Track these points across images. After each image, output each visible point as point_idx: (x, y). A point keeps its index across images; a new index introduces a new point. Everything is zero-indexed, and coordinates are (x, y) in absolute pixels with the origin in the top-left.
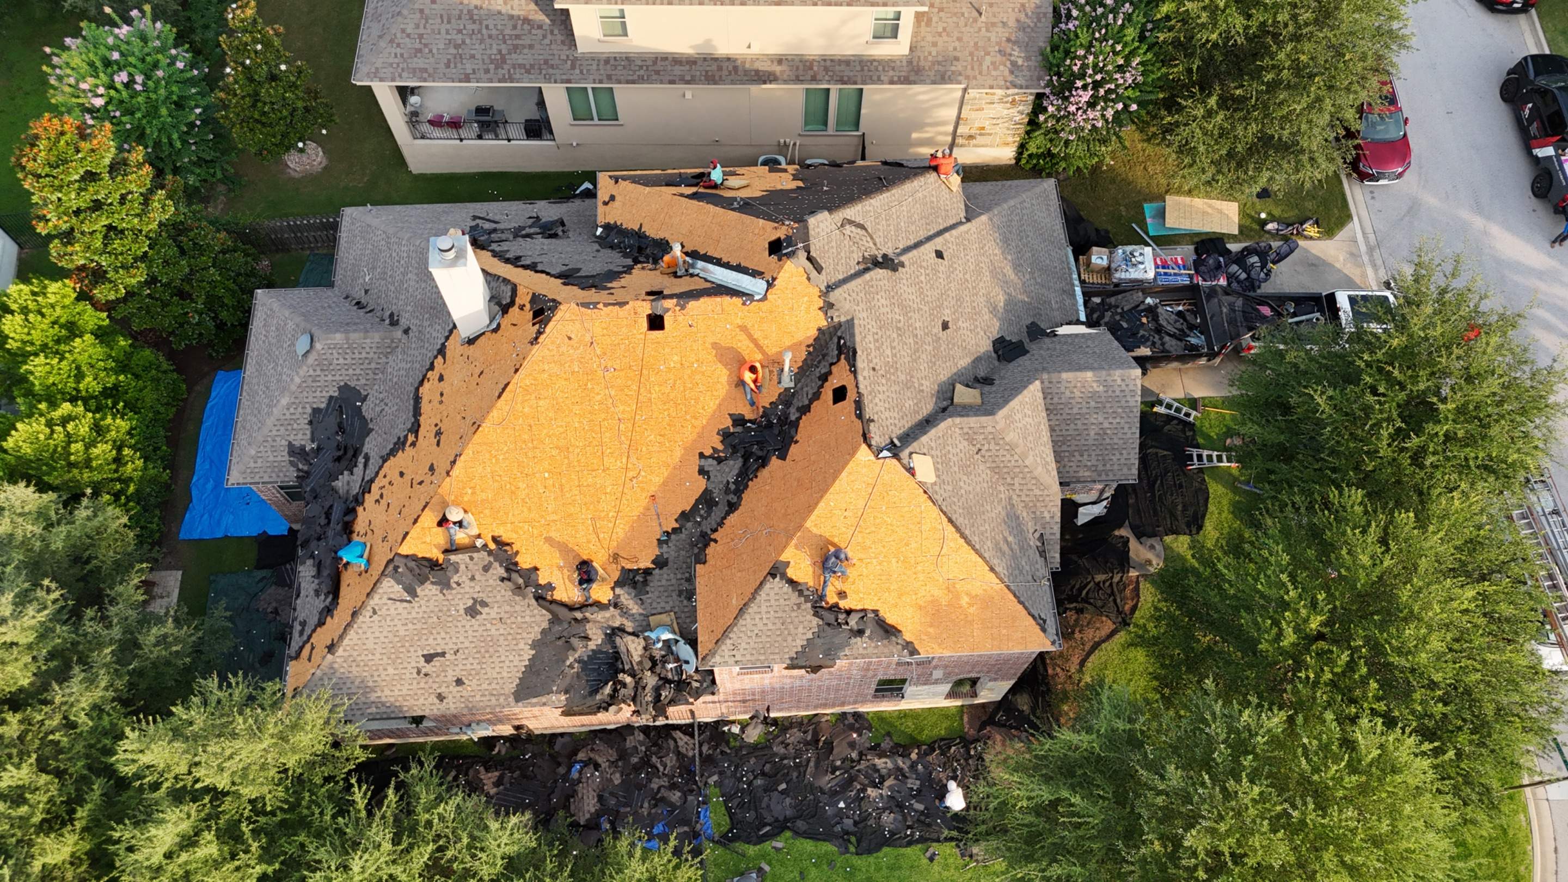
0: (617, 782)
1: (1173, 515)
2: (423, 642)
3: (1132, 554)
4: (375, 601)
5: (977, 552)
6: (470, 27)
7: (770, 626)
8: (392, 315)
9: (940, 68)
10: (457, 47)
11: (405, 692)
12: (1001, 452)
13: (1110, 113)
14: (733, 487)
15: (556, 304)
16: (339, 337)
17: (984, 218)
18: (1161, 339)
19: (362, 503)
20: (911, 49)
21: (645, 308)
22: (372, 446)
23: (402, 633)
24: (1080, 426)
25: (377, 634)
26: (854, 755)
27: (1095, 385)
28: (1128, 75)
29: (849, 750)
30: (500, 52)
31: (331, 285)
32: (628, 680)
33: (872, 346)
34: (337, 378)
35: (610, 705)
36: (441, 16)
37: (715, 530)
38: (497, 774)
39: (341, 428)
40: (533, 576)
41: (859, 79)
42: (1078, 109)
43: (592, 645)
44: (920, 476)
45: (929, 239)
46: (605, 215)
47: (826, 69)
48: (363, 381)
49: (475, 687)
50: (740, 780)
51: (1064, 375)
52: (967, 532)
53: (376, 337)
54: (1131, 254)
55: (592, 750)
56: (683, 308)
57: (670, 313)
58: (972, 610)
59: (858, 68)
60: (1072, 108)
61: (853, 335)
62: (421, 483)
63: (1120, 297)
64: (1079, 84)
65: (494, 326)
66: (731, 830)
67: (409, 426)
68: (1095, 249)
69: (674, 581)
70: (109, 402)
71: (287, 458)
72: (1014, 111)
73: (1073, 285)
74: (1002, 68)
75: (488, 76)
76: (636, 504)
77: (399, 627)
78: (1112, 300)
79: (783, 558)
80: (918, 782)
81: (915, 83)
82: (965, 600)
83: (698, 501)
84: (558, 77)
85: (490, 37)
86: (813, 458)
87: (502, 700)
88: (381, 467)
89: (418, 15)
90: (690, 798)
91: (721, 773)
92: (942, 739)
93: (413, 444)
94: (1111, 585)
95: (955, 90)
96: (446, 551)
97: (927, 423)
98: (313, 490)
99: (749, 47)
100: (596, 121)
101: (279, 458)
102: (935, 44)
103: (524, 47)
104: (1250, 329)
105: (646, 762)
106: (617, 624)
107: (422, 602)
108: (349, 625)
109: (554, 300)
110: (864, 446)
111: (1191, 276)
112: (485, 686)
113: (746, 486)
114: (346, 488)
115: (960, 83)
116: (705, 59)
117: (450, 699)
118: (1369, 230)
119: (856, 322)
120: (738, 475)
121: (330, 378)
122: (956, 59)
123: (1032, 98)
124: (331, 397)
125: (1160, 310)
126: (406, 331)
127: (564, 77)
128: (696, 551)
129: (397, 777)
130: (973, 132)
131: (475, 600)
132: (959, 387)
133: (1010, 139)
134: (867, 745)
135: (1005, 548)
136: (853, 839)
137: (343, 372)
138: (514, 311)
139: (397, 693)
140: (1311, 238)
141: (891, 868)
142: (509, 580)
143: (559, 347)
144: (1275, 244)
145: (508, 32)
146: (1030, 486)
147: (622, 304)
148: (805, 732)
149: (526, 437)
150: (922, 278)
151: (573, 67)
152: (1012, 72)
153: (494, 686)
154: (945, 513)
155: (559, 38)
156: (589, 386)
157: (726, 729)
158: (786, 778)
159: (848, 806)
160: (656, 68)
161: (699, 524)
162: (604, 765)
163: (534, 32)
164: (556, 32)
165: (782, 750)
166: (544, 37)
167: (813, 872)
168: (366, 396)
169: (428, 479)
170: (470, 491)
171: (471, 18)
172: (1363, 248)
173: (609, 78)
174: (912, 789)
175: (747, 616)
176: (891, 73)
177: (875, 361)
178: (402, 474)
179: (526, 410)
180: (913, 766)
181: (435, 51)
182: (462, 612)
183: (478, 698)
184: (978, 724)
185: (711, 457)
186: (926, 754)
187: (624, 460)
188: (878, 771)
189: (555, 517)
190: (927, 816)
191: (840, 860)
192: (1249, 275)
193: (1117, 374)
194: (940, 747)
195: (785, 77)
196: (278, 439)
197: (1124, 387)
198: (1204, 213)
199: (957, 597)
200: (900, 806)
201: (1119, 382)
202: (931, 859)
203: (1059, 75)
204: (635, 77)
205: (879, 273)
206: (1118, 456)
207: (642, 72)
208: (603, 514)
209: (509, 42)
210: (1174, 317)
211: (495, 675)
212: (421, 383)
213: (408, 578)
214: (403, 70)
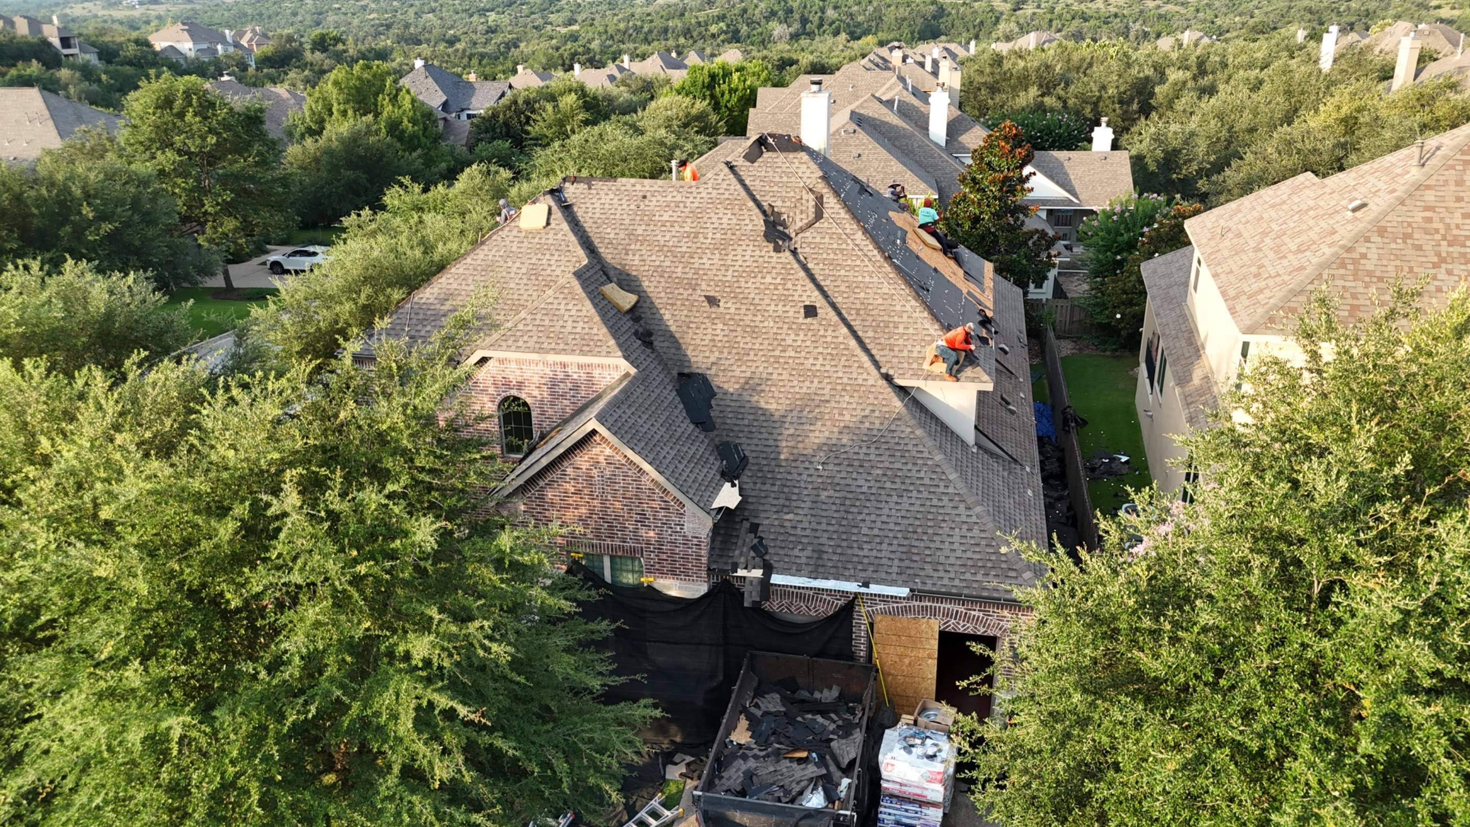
33: (669, 198)
150: (769, 279)
177: (654, 199)
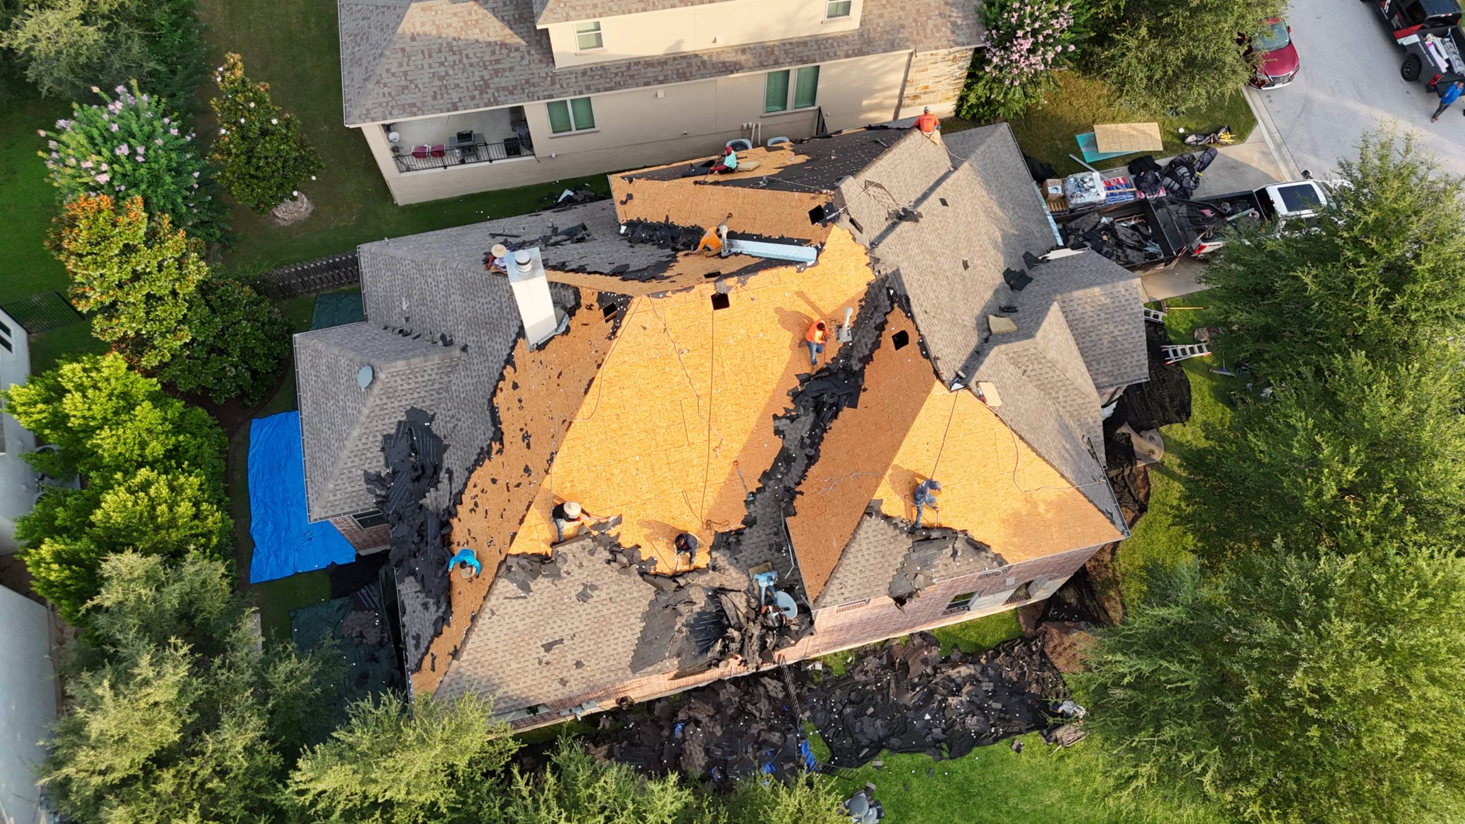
0: (719, 734)
1: (1163, 407)
2: (541, 633)
3: (1135, 448)
4: (493, 602)
5: (1046, 461)
6: (451, 58)
7: (872, 561)
8: (443, 337)
9: (890, 37)
10: (441, 78)
11: (529, 683)
12: (1045, 370)
13: (1050, 56)
14: (808, 441)
15: (627, 300)
16: (400, 365)
17: (966, 165)
18: (1124, 252)
19: (456, 515)
20: (861, 24)
21: (710, 289)
22: (450, 460)
23: (520, 628)
24: (1094, 338)
25: (498, 633)
26: (929, 670)
27: (1102, 298)
28: (1061, 20)
29: (923, 667)
30: (482, 78)
31: (365, 319)
32: (736, 634)
33: (918, 291)
34: (404, 403)
35: (720, 661)
36: (422, 52)
37: (799, 483)
38: (606, 747)
39: (413, 448)
40: (636, 554)
41: (817, 57)
42: (1021, 56)
43: (696, 609)
44: (990, 403)
45: (932, 189)
46: (625, 214)
47: (786, 52)
48: (428, 403)
49: (594, 667)
50: (831, 711)
51: (1076, 294)
52: (1036, 446)
53: (436, 359)
54: (1082, 180)
55: (690, 708)
56: (744, 284)
57: (733, 291)
58: (1049, 515)
59: (815, 47)
60: (1016, 56)
61: (902, 284)
62: (518, 485)
63: (1079, 220)
64: (1020, 33)
65: (563, 328)
66: (832, 758)
67: (491, 435)
68: (1049, 181)
69: (764, 537)
70: (173, 462)
71: (365, 486)
72: (955, 67)
73: (1045, 215)
74: (944, 29)
75: (475, 102)
76: (722, 470)
77: (518, 623)
78: (1072, 224)
79: (876, 497)
80: (991, 684)
81: (868, 54)
82: (1042, 508)
83: (777, 460)
84: (541, 94)
85: (471, 65)
86: (886, 402)
87: (620, 674)
88: (468, 479)
89: (400, 54)
90: (789, 736)
91: (812, 708)
92: (1005, 642)
93: (500, 451)
94: (1123, 478)
95: (902, 56)
96: (553, 544)
97: (978, 355)
98: (395, 512)
99: (715, 41)
100: (574, 131)
101: (357, 488)
102: (881, 16)
103: (504, 70)
104: (1199, 232)
105: (741, 711)
106: (717, 585)
107: (537, 596)
108: (469, 631)
109: (624, 296)
110: (938, 383)
111: (1134, 193)
112: (603, 664)
113: (822, 439)
114: (435, 504)
115: (908, 48)
116: (675, 59)
117: (572, 682)
118: (1274, 130)
119: (901, 271)
120: (812, 429)
121: (396, 404)
122: (902, 26)
123: (971, 53)
124: (400, 422)
125: (1117, 227)
126: (464, 349)
127: (546, 93)
128: (783, 505)
129: (550, 760)
130: (918, 91)
131: (585, 586)
132: (992, 318)
133: (951, 94)
134: (939, 659)
135: (1066, 455)
136: (944, 746)
137: (409, 396)
138: (582, 313)
139: (522, 685)
140: (1227, 144)
141: (984, 765)
142: (615, 561)
143: (636, 338)
144: (1197, 154)
145: (487, 58)
146: (1072, 397)
147: (688, 289)
148: (880, 658)
149: (615, 426)
150: (937, 225)
151: (553, 83)
152: (953, 32)
153: (611, 662)
154: (1015, 432)
155: (537, 57)
156: (667, 369)
157: (810, 667)
158: (872, 702)
159: (933, 718)
160: (631, 73)
161: (781, 480)
162: (705, 720)
163: (512, 55)
164: (533, 52)
165: (863, 678)
166: (522, 58)
167: (915, 783)
168: (433, 416)
169: (525, 480)
170: (569, 485)
171: (451, 50)
172: (1272, 146)
173: (588, 88)
174: (987, 691)
175: (850, 556)
176: (846, 48)
177: (924, 305)
178: (494, 481)
179: (612, 400)
180: (984, 671)
181: (420, 86)
182: (574, 598)
183: (598, 676)
184: (1033, 623)
185: (784, 417)
186: (994, 658)
187: (706, 433)
188: (953, 681)
189: (649, 496)
190: (1006, 713)
191: (937, 767)
192: (1181, 185)
193: (1121, 285)
194: (1004, 650)
195: (750, 65)
196: (354, 470)
197: (1128, 296)
198: (1130, 136)
199: (1035, 505)
200: (981, 708)
201: (1123, 292)
202: (1018, 750)
203: (997, 28)
204: (613, 84)
205: (905, 225)
206: (1130, 359)
207: (618, 79)
208: (692, 486)
209: (490, 67)
210: (1130, 231)
211: (611, 652)
212: (494, 394)
213: (521, 575)
214: (393, 107)
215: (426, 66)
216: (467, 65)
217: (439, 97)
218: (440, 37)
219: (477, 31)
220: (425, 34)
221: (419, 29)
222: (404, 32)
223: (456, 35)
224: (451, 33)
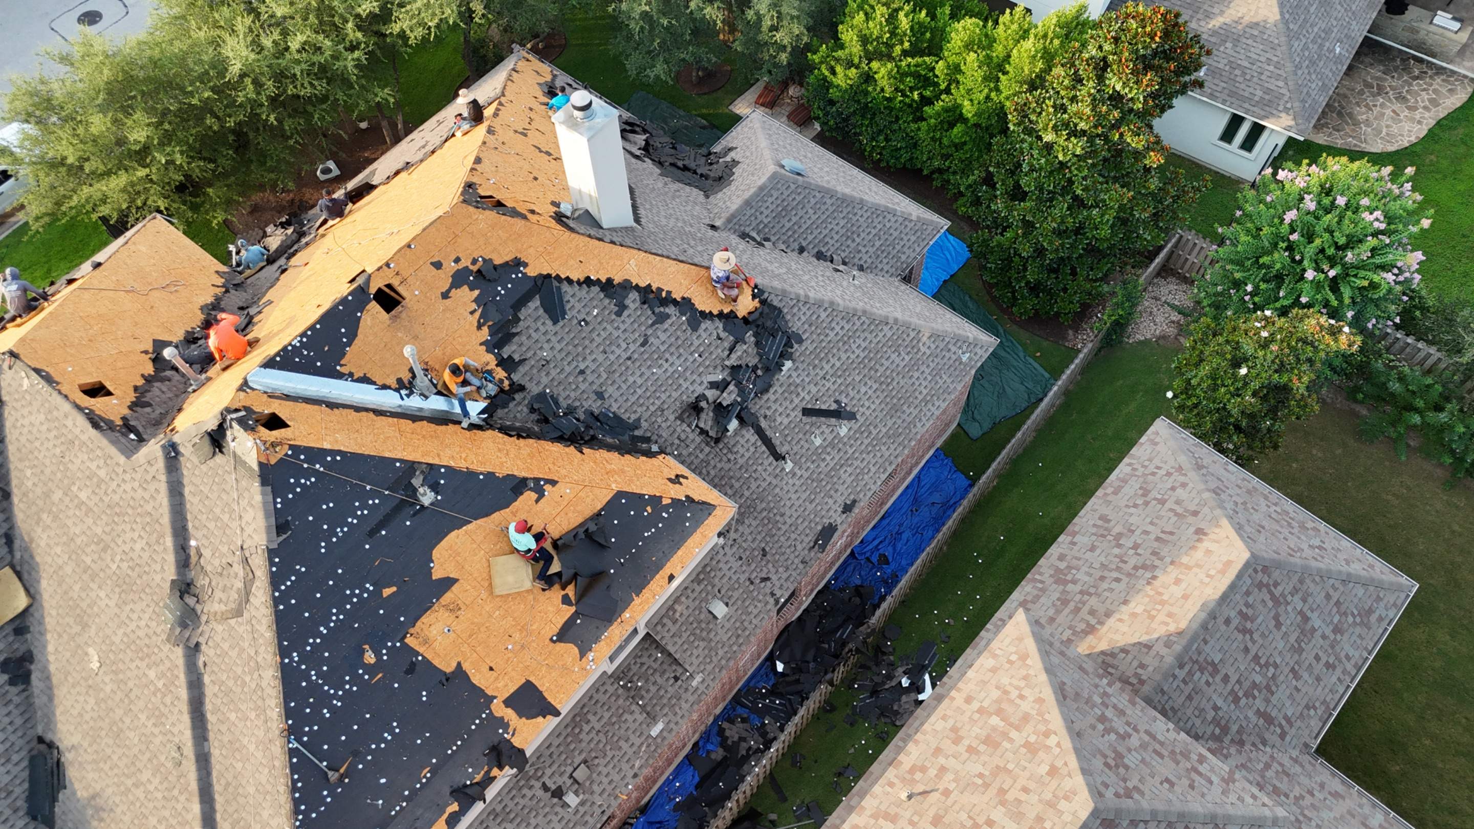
6: (1133, 561)
10: (1120, 535)
34: (740, 180)
36: (1172, 533)
46: (668, 465)
48: (718, 197)
71: (731, 146)
85: (1102, 578)
89: (1193, 508)
103: (1058, 612)
121: (746, 175)
124: (733, 175)
137: (739, 184)
145: (1093, 602)
168: (707, 196)
171: (1144, 567)
181: (1132, 510)
209: (1078, 597)
215: (1150, 528)
216: (1106, 574)
217: (1100, 523)
218: (1172, 563)
219: (1139, 610)
220: (1193, 548)
221: (1206, 544)
222: (1218, 526)
223: (1156, 583)
224: (1166, 578)
